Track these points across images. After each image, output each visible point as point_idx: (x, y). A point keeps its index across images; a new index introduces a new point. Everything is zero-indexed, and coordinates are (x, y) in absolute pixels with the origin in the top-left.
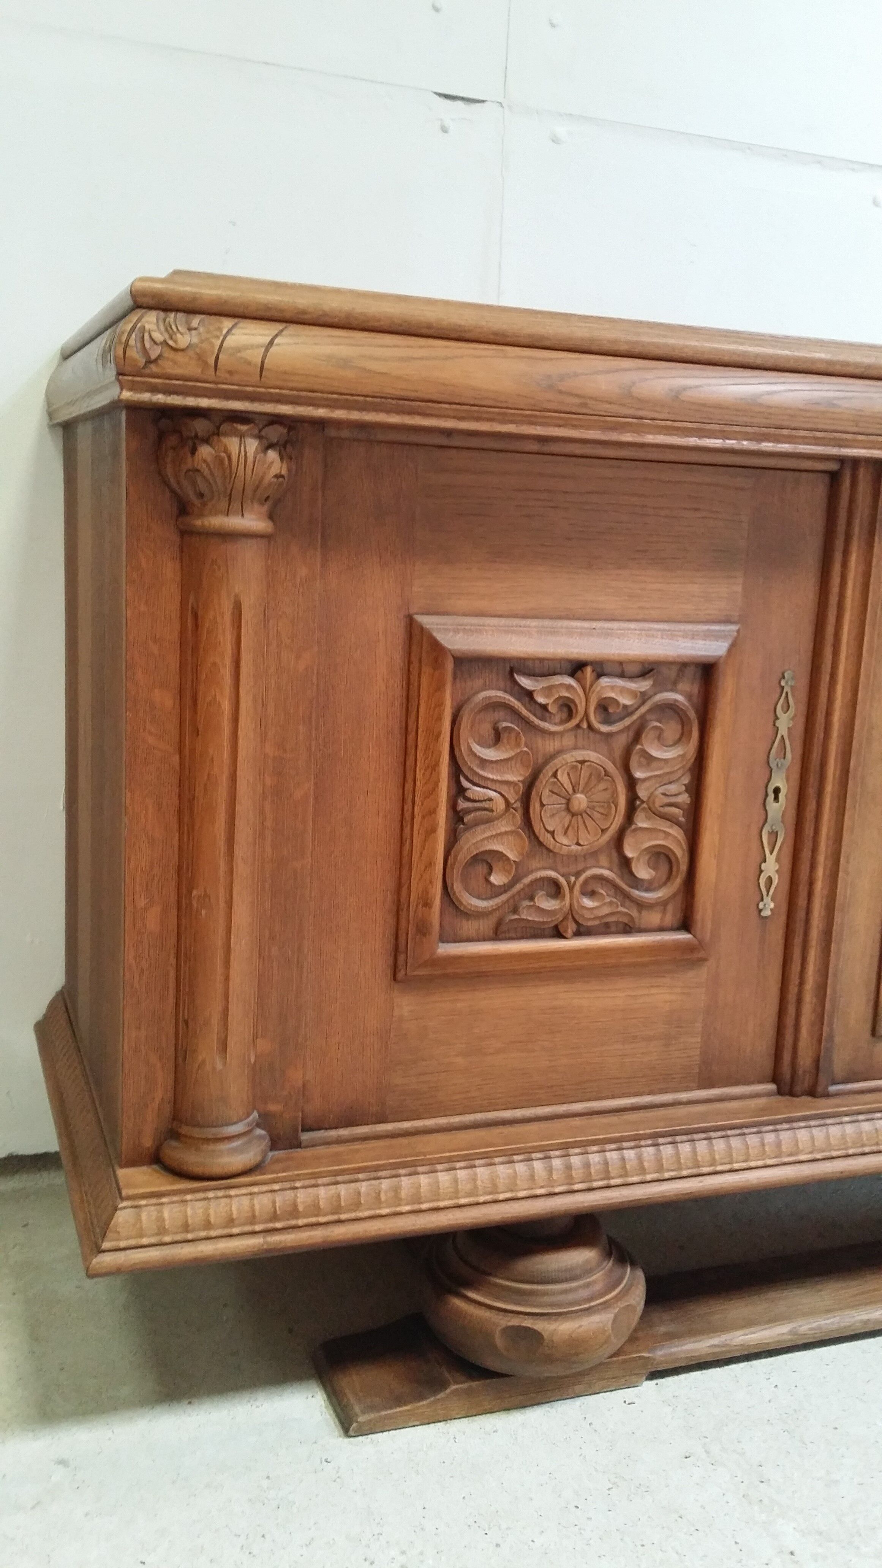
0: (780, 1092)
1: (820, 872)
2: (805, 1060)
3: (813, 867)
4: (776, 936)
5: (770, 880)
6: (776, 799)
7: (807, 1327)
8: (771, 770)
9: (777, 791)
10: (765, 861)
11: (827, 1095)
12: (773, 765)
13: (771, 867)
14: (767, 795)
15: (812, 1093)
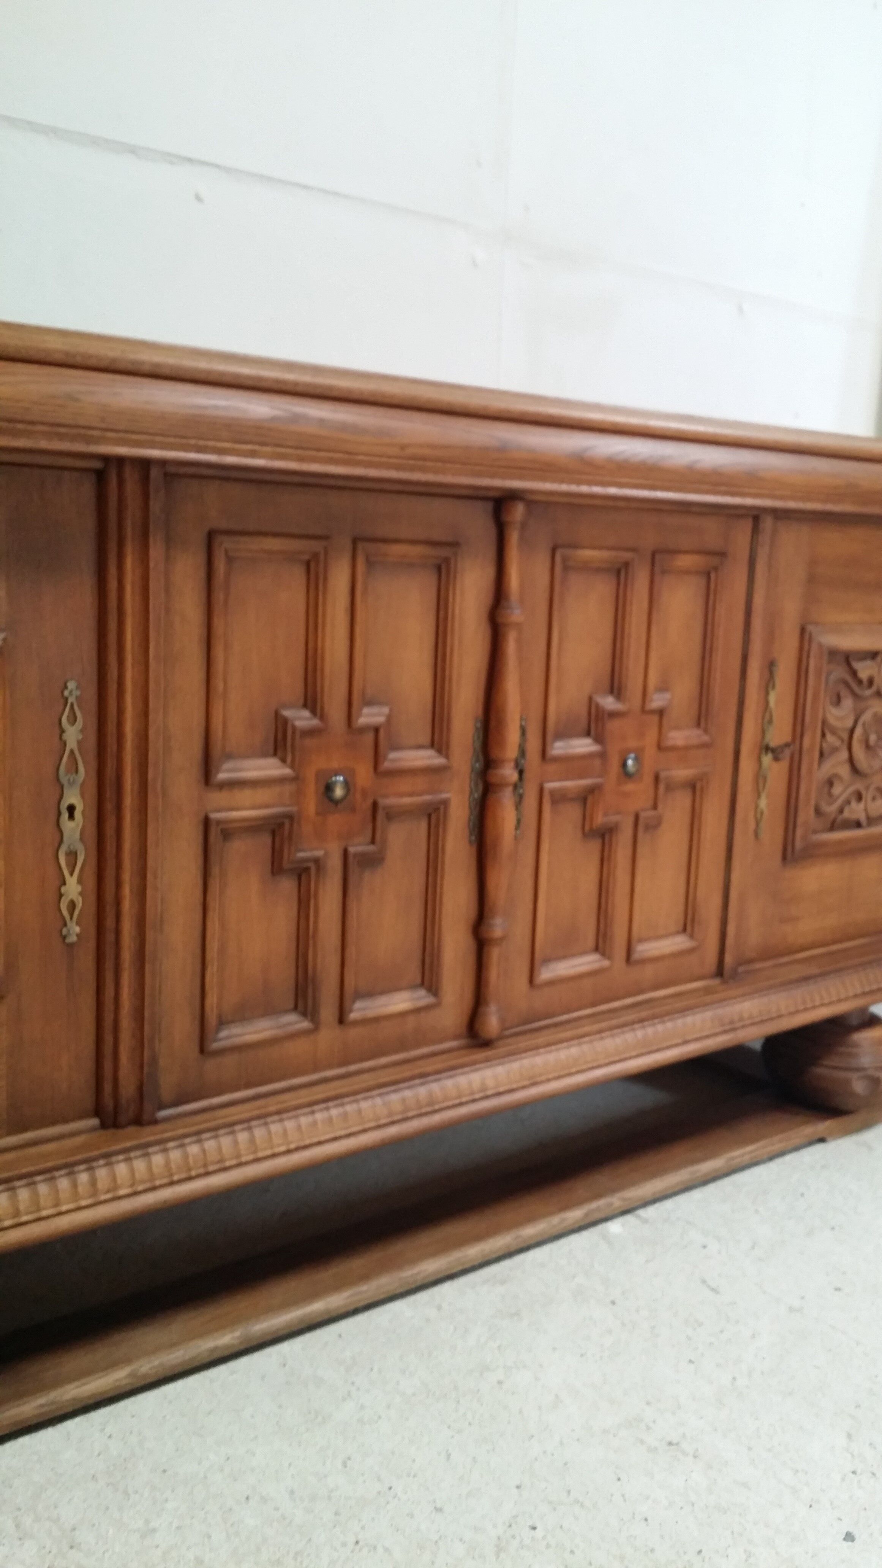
0: (103, 1126)
1: (126, 891)
2: (128, 1089)
3: (119, 885)
4: (86, 962)
5: (72, 905)
6: (71, 816)
7: (147, 1366)
8: (62, 787)
9: (71, 809)
10: (64, 883)
11: (155, 1122)
12: (64, 779)
13: (72, 888)
14: (59, 814)
15: (139, 1121)
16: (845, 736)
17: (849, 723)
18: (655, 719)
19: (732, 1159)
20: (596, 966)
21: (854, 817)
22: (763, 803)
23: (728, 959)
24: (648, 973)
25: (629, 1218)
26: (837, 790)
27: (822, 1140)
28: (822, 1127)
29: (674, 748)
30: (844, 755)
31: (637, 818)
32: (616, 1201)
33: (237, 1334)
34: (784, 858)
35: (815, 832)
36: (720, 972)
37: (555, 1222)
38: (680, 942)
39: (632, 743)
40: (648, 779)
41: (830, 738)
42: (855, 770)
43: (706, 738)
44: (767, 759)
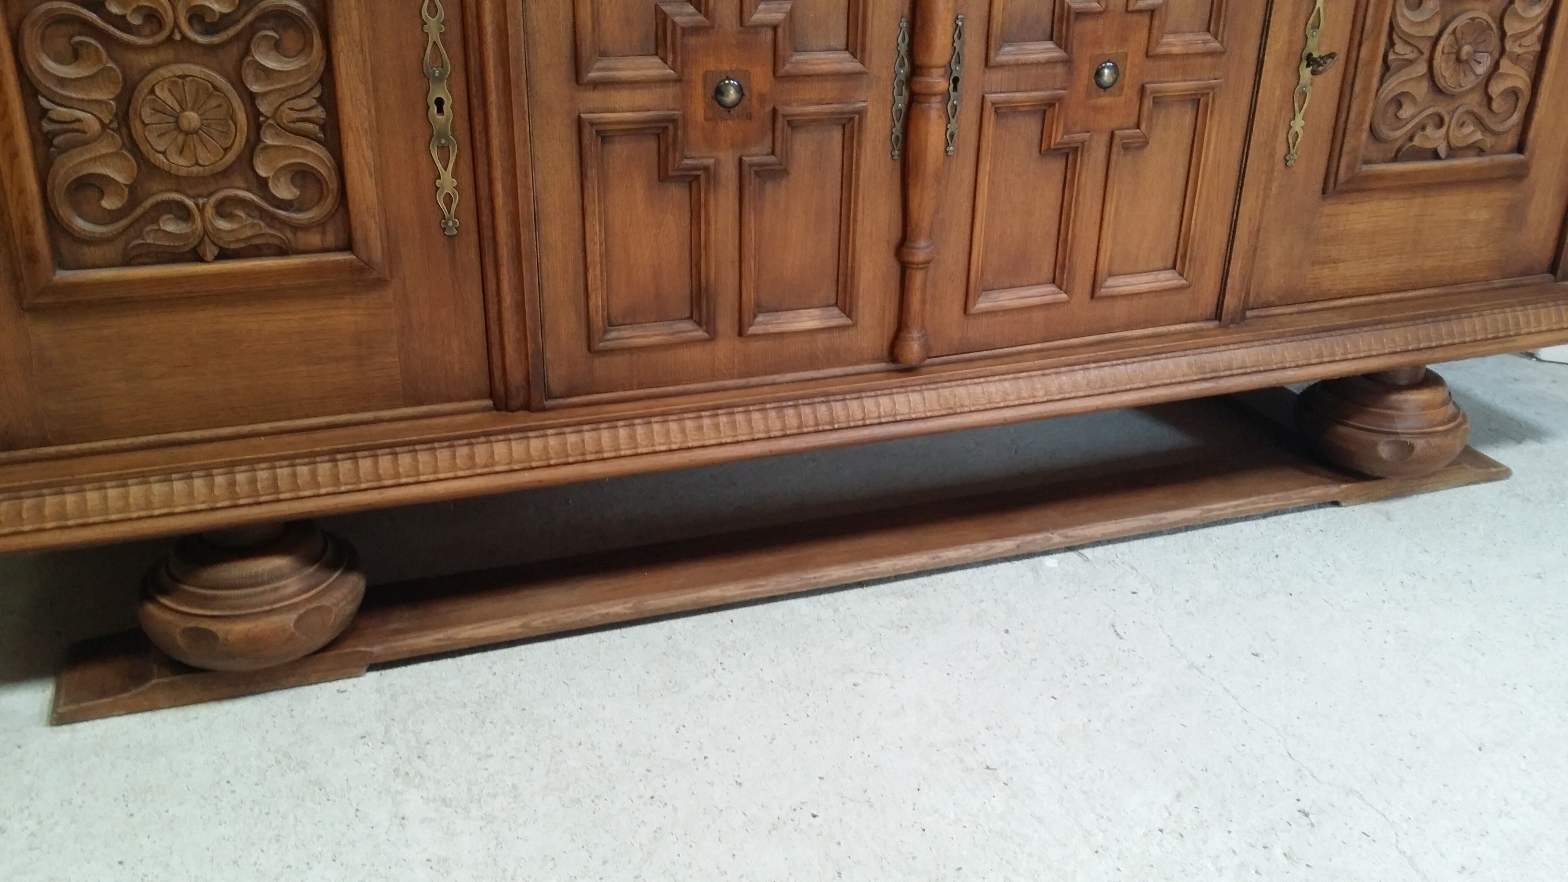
0: (496, 408)
1: (499, 188)
2: (516, 377)
3: (491, 183)
4: (469, 255)
5: (449, 199)
6: (440, 111)
8: (428, 80)
9: (439, 102)
10: (439, 178)
11: (544, 409)
13: (447, 181)
14: (428, 108)
15: (527, 407)
16: (1426, 47)
17: (1433, 30)
18: (1145, 20)
19: (1210, 511)
20: (1048, 299)
21: (1429, 145)
22: (1298, 124)
23: (1230, 301)
24: (1120, 310)
25: (1072, 555)
26: (1406, 112)
27: (1336, 504)
28: (1334, 490)
29: (1168, 56)
30: (1421, 68)
31: (1112, 135)
32: (1056, 538)
33: (630, 605)
34: (1324, 191)
35: (1367, 162)
36: (1218, 315)
37: (982, 549)
38: (1168, 279)
39: (1109, 50)
40: (1130, 92)
41: (1400, 47)
42: (1436, 89)
43: (1215, 45)
44: (1306, 73)
